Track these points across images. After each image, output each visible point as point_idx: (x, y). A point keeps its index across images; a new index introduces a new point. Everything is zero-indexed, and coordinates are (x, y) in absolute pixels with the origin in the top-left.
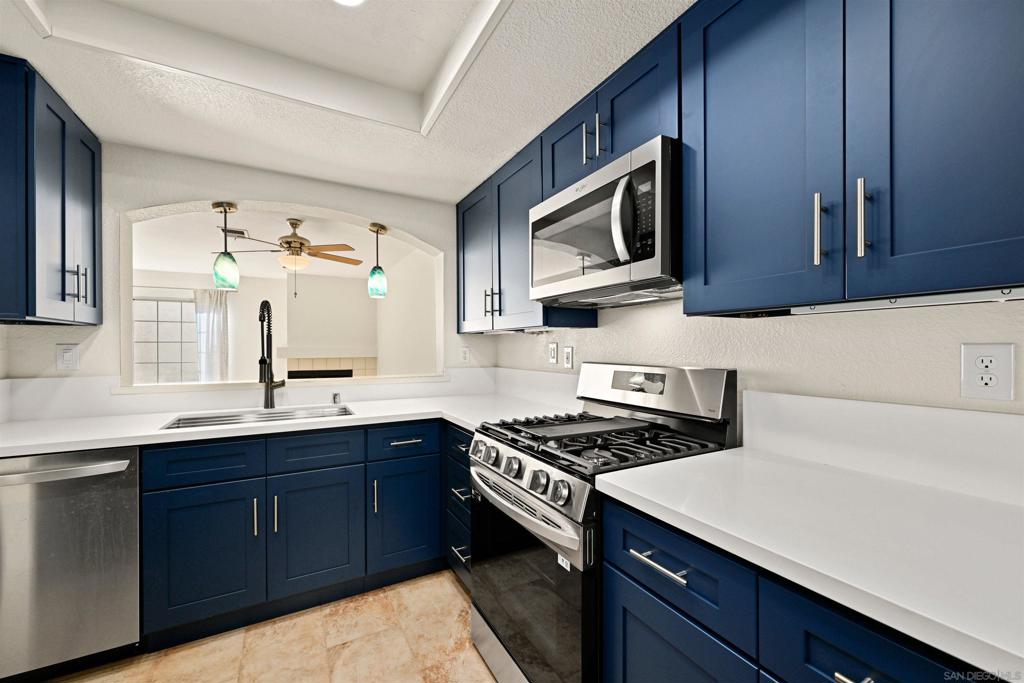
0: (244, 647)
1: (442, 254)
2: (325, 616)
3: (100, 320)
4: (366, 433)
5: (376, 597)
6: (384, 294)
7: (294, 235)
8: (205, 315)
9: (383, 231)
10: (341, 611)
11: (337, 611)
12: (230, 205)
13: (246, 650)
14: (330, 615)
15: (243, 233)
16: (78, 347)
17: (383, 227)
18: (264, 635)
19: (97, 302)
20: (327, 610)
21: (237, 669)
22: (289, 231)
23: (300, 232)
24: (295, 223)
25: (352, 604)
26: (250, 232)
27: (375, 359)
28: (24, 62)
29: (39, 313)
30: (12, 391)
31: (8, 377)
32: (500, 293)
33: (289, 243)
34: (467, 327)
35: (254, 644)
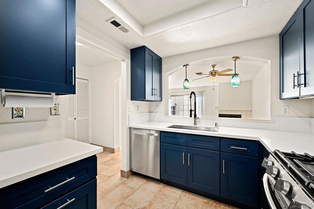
0: (180, 196)
1: (270, 61)
2: (204, 202)
3: (161, 100)
4: (220, 140)
5: (225, 207)
6: (238, 85)
7: (214, 70)
8: (198, 98)
9: (237, 59)
10: (210, 204)
11: (209, 203)
12: (187, 65)
13: (180, 198)
14: (206, 203)
15: (201, 73)
16: (159, 106)
17: (238, 58)
18: (186, 196)
19: (161, 95)
20: (206, 200)
21: (176, 202)
22: (212, 69)
23: (215, 69)
24: (213, 66)
25: (215, 204)
26: (203, 72)
27: (251, 111)
28: (144, 46)
29: (146, 99)
30: (150, 115)
31: (150, 112)
32: (305, 74)
33: (211, 73)
34: (285, 95)
35: (182, 197)
